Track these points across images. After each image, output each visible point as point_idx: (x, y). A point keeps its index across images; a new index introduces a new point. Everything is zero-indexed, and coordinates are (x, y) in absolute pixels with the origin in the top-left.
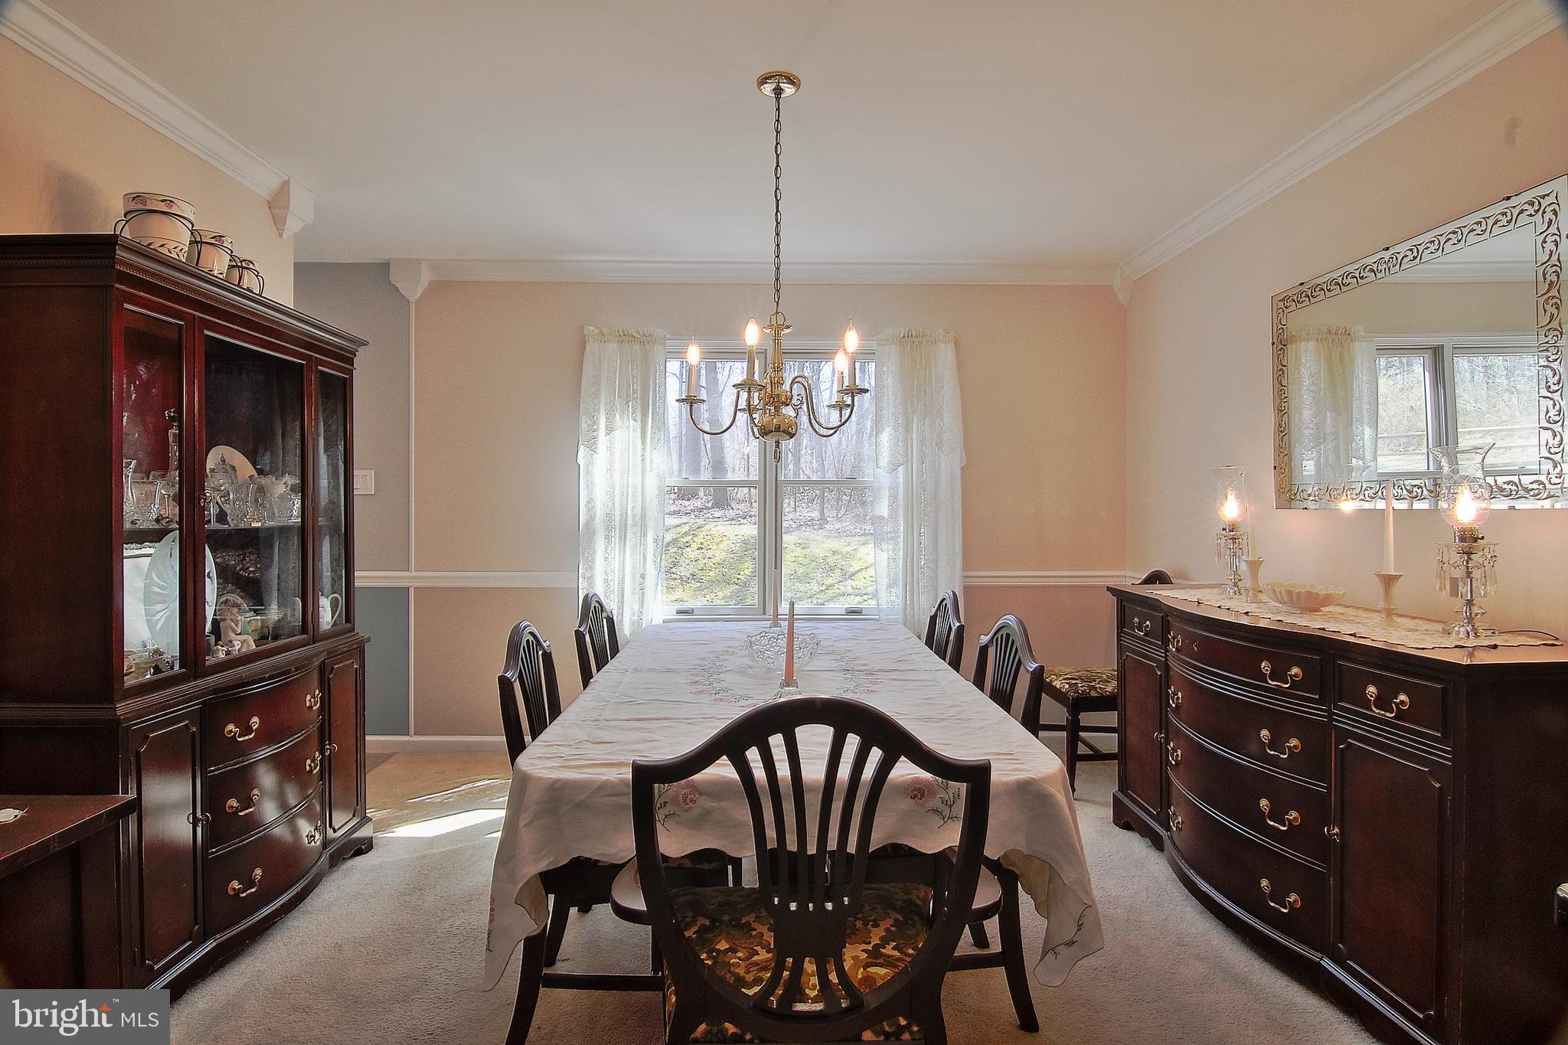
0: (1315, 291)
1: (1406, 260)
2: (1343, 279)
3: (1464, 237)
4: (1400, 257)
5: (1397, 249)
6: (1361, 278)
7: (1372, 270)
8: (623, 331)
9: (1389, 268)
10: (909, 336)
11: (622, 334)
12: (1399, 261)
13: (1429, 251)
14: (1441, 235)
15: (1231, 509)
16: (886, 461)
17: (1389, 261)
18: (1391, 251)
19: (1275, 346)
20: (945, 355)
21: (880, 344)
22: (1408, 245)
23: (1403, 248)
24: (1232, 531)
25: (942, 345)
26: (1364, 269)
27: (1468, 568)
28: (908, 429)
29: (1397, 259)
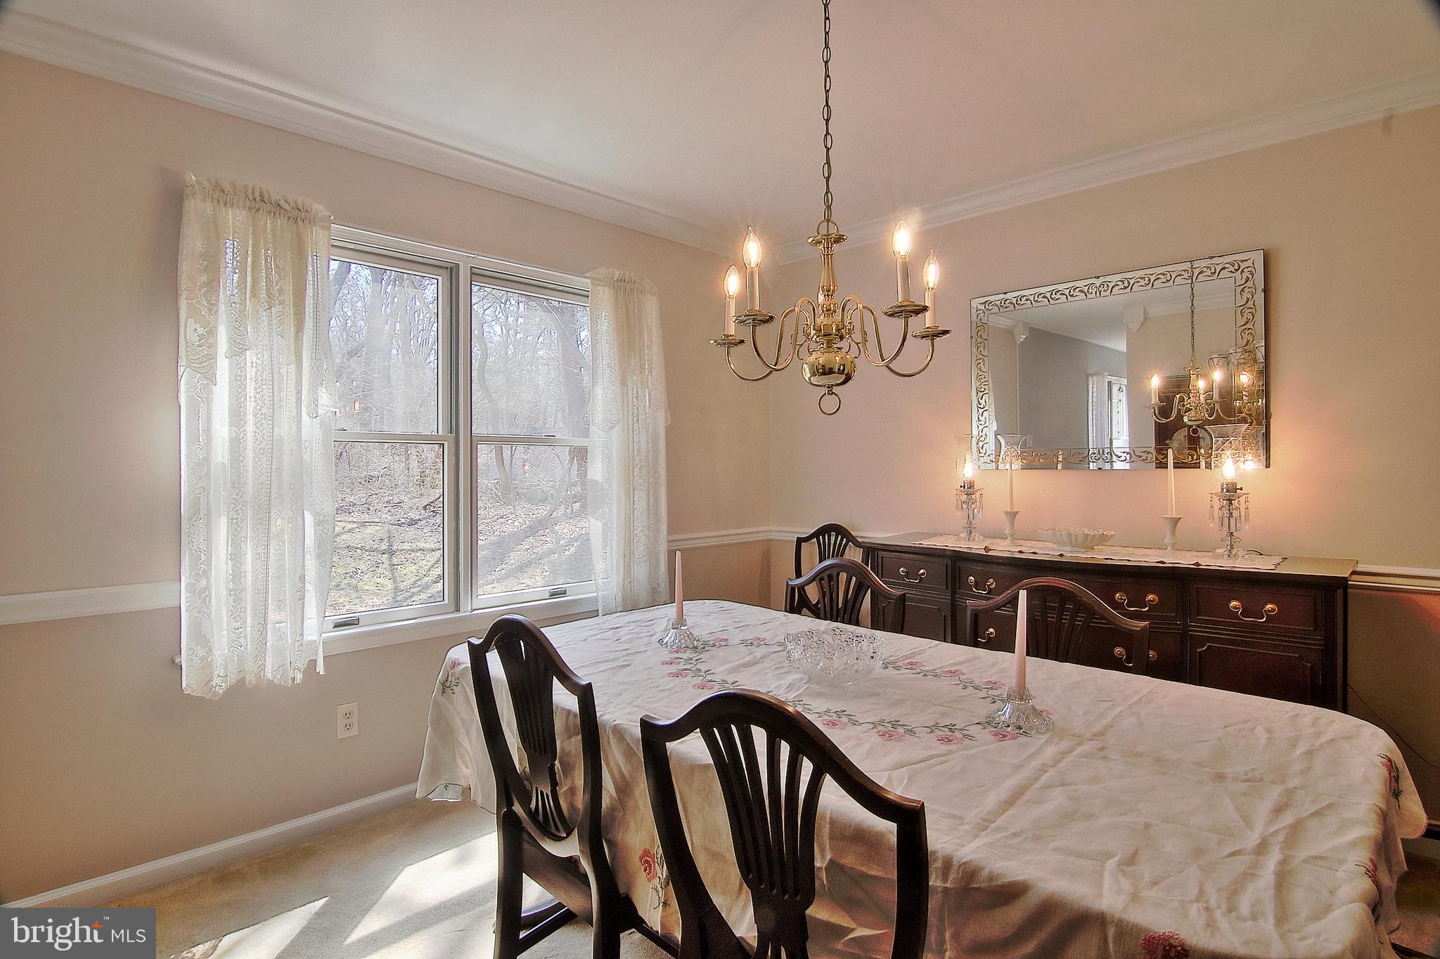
0: (1021, 300)
1: (1116, 288)
2: (1052, 294)
3: (1172, 279)
4: (1111, 285)
5: (1108, 278)
6: (1072, 296)
7: (1082, 291)
8: (261, 195)
9: (1100, 292)
10: (622, 280)
11: (258, 199)
12: (1110, 288)
13: (1140, 284)
14: (1152, 275)
15: (968, 471)
16: (600, 418)
17: (1100, 286)
18: (1102, 280)
19: (974, 340)
20: (651, 308)
21: (595, 284)
22: (1119, 277)
23: (1115, 279)
24: (969, 488)
25: (649, 296)
26: (1074, 290)
27: (1230, 510)
28: (624, 383)
29: (1108, 286)
